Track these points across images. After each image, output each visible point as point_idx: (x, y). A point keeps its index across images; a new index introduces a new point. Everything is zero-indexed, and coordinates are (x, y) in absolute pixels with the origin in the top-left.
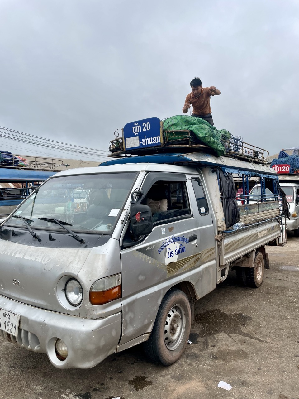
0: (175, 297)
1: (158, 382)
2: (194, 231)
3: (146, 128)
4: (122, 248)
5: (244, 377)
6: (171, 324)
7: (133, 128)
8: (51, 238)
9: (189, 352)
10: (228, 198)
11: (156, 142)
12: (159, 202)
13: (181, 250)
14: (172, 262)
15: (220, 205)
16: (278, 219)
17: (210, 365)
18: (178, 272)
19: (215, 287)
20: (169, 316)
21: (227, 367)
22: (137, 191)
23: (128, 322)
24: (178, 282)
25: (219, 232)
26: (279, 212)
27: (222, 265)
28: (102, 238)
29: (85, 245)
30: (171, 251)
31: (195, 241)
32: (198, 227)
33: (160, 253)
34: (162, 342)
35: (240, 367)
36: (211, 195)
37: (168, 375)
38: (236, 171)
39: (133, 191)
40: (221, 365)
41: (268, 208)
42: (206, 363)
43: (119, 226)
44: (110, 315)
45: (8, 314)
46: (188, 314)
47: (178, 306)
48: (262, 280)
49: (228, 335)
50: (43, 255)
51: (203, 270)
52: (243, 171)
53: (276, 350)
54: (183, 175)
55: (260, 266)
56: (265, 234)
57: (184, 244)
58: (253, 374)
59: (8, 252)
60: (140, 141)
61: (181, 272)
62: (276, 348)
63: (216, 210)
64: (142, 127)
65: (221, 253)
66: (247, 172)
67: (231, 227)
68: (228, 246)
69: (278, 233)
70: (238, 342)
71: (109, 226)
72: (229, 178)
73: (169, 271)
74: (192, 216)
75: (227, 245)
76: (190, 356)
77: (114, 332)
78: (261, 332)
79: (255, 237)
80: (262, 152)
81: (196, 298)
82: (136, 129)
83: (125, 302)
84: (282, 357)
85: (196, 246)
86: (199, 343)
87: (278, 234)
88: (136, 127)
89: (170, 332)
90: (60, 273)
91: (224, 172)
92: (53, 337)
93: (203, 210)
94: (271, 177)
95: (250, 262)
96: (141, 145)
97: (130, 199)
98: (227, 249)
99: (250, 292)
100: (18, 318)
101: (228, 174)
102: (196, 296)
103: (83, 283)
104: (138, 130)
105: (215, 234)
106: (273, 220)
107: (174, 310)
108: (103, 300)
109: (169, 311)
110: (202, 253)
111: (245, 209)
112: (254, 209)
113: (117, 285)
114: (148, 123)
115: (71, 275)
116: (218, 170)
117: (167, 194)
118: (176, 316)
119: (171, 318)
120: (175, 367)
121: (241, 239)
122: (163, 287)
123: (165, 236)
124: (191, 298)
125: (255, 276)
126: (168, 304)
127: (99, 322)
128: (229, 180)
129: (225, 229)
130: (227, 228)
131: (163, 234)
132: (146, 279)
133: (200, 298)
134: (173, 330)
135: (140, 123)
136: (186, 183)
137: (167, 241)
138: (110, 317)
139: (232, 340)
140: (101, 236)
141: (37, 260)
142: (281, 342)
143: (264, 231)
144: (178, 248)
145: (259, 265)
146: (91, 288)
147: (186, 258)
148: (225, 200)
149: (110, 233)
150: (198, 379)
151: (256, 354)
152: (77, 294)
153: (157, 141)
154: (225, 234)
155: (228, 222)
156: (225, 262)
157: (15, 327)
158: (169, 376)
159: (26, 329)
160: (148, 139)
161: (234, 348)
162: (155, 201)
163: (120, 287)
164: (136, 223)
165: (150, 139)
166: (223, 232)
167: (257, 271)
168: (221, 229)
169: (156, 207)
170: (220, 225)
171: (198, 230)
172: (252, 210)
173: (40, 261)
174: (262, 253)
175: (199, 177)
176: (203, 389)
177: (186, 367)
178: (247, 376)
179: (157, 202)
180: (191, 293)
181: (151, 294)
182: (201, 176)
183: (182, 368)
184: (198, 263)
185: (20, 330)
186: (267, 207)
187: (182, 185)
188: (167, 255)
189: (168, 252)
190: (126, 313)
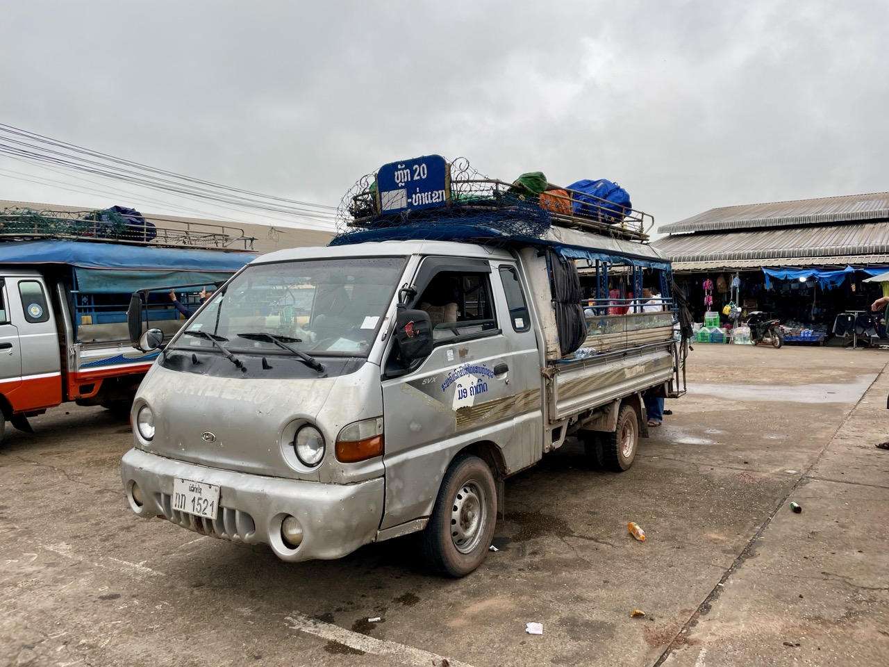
0: (470, 467)
1: (440, 598)
2: (502, 358)
3: (419, 175)
4: (385, 377)
5: (578, 591)
6: (462, 511)
7: (396, 173)
8: (265, 366)
9: (492, 561)
10: (565, 303)
11: (437, 200)
12: (443, 308)
13: (480, 388)
14: (464, 407)
15: (551, 315)
16: (668, 346)
17: (525, 578)
18: (474, 425)
19: (541, 457)
20: (460, 497)
21: (555, 580)
22: (407, 287)
23: (394, 494)
24: (473, 440)
25: (549, 362)
26: (671, 332)
27: (554, 421)
28: (351, 363)
29: (324, 374)
30: (463, 388)
31: (505, 375)
32: (509, 352)
33: (444, 390)
34: (447, 536)
35: (575, 580)
36: (537, 297)
37: (457, 590)
38: (583, 254)
39: (400, 287)
40: (544, 577)
41: (647, 325)
42: (520, 575)
43: (379, 344)
44: (367, 480)
45: (197, 487)
46: (491, 498)
47: (475, 483)
48: (632, 458)
49: (561, 538)
50: (254, 391)
51: (518, 426)
52: (596, 254)
53: (638, 558)
54: (485, 262)
55: (630, 433)
56: (640, 372)
57: (486, 379)
58: (595, 588)
59: (191, 390)
60: (408, 198)
61: (480, 424)
62: (638, 556)
63: (543, 324)
64: (413, 173)
65: (553, 399)
66: (605, 256)
67: (572, 354)
68: (565, 388)
69: (667, 372)
70: (576, 549)
71: (362, 344)
72: (567, 267)
73: (459, 421)
74: (500, 332)
75: (564, 385)
76: (495, 566)
77: (372, 507)
78: (618, 535)
79: (620, 377)
80: (640, 218)
81: (507, 471)
82: (402, 176)
83: (390, 462)
84: (646, 567)
85: (507, 384)
86: (510, 551)
87: (668, 375)
88: (401, 171)
89: (461, 524)
90: (284, 417)
91: (559, 256)
92: (279, 512)
93: (519, 322)
94: (655, 267)
95: (609, 422)
96: (410, 205)
97: (395, 300)
98: (563, 393)
99: (610, 477)
100: (216, 490)
101: (565, 259)
102: (505, 468)
103: (325, 429)
104: (404, 178)
105: (541, 365)
106: (659, 348)
107: (468, 489)
108: (356, 456)
109: (458, 490)
110: (516, 397)
111: (599, 324)
112: (618, 325)
113: (378, 434)
114: (424, 165)
115: (306, 417)
116: (548, 252)
117: (457, 294)
118: (469, 499)
119: (462, 501)
120: (469, 580)
121: (589, 378)
122: (449, 446)
123: (452, 363)
124: (498, 472)
125: (619, 448)
126: (458, 476)
127: (350, 490)
128: (568, 270)
129: (558, 356)
130: (563, 354)
131: (449, 360)
132: (421, 429)
133: (512, 472)
134: (466, 521)
135: (409, 164)
136: (490, 275)
137: (456, 371)
138: (367, 482)
139: (567, 546)
140: (350, 360)
141: (245, 399)
142: (649, 548)
143: (638, 366)
144: (475, 384)
145: (628, 431)
146: (338, 437)
147: (488, 401)
148: (561, 305)
149: (365, 355)
150: (505, 594)
151: (604, 563)
152: (315, 448)
153: (439, 198)
154: (559, 367)
155: (564, 345)
156: (558, 416)
157: (212, 505)
158: (459, 592)
159: (232, 506)
160: (423, 194)
161: (570, 556)
162: (436, 307)
163: (382, 437)
164: (406, 338)
165: (427, 196)
166: (554, 362)
167: (625, 441)
168: (551, 357)
169: (437, 317)
170: (550, 350)
171: (510, 356)
172: (614, 325)
173: (250, 400)
174: (635, 410)
175: (513, 264)
176: (512, 606)
177: (487, 581)
178: (584, 590)
179: (438, 307)
180: (497, 464)
181: (429, 454)
182: (518, 263)
183: (480, 581)
184: (509, 412)
185: (220, 510)
186: (644, 321)
187: (484, 278)
188: (457, 395)
189: (457, 389)
190: (392, 480)
